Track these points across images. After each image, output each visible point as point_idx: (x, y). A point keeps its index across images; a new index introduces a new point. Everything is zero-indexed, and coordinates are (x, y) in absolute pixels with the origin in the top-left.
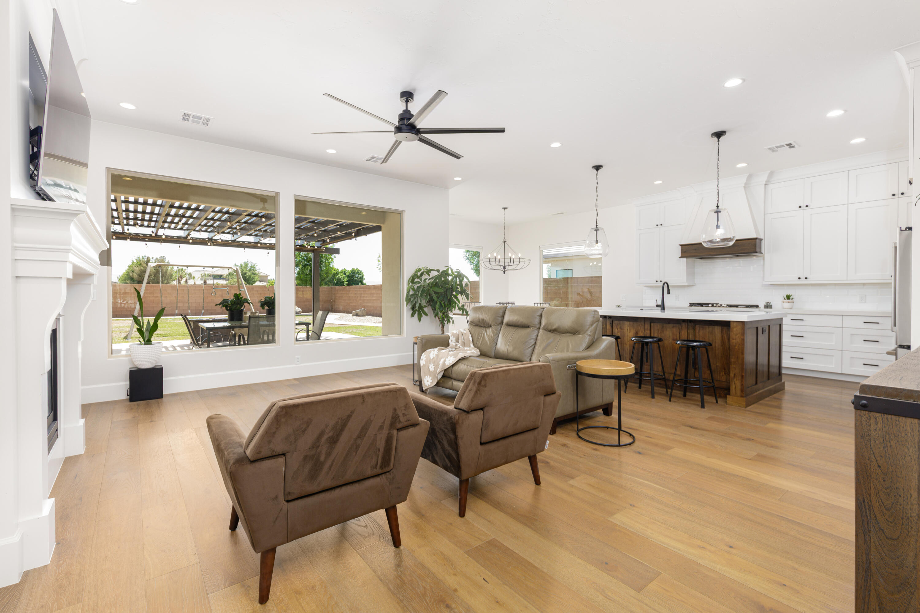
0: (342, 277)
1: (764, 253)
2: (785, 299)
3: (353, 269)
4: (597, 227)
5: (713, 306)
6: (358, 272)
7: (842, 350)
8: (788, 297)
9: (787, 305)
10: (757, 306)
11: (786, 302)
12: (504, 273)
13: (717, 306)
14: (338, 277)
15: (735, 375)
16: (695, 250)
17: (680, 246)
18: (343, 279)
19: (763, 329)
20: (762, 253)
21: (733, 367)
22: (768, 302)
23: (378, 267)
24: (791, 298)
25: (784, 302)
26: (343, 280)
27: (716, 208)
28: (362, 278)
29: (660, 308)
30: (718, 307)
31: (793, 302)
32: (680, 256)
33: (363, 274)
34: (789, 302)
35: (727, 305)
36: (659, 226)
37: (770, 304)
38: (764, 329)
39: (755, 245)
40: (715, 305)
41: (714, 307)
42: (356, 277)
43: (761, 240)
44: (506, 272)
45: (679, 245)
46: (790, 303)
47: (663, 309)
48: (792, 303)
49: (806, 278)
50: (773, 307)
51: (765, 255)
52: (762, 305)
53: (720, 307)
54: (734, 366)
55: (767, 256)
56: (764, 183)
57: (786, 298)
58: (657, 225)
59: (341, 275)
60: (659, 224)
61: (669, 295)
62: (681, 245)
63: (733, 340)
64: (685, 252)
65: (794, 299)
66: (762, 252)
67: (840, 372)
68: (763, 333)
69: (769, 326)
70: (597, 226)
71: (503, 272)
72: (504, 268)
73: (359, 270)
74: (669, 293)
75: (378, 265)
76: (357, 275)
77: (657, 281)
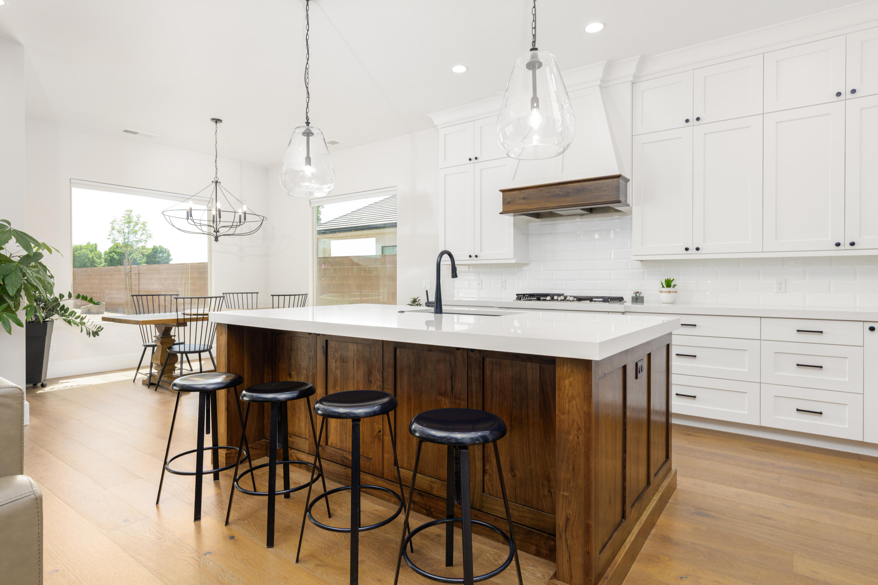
0: (137, 258)
1: (631, 206)
2: (663, 287)
3: (154, 246)
5: (552, 299)
6: (163, 251)
7: (760, 383)
8: (668, 284)
9: (666, 296)
10: (620, 299)
11: (666, 292)
12: (216, 239)
13: (559, 299)
14: (131, 257)
15: (567, 520)
16: (524, 198)
17: (501, 193)
18: (140, 260)
19: (637, 364)
20: (629, 205)
21: (563, 495)
22: (638, 292)
23: (109, 237)
24: (672, 284)
25: (661, 292)
26: (140, 262)
28: (168, 259)
29: (433, 309)
30: (561, 300)
31: (676, 292)
32: (501, 211)
33: (169, 253)
34: (669, 292)
35: (574, 297)
36: (474, 160)
37: (641, 295)
38: (639, 365)
39: (617, 189)
40: (555, 298)
41: (555, 300)
42: (159, 258)
43: (627, 181)
44: (219, 239)
45: (500, 191)
46: (671, 294)
47: (439, 310)
48: (675, 294)
49: (698, 249)
50: (645, 300)
51: (633, 208)
52: (628, 298)
53: (563, 300)
54: (566, 494)
55: (636, 210)
56: (631, 78)
57: (665, 286)
58: (470, 159)
59: (136, 255)
60: (473, 158)
62: (503, 191)
63: (563, 414)
64: (509, 203)
65: (676, 287)
66: (628, 202)
67: (757, 424)
68: (636, 377)
69: (649, 355)
71: (214, 239)
72: (217, 231)
73: (163, 248)
74: (454, 275)
75: (110, 235)
76: (161, 255)
77: (470, 256)
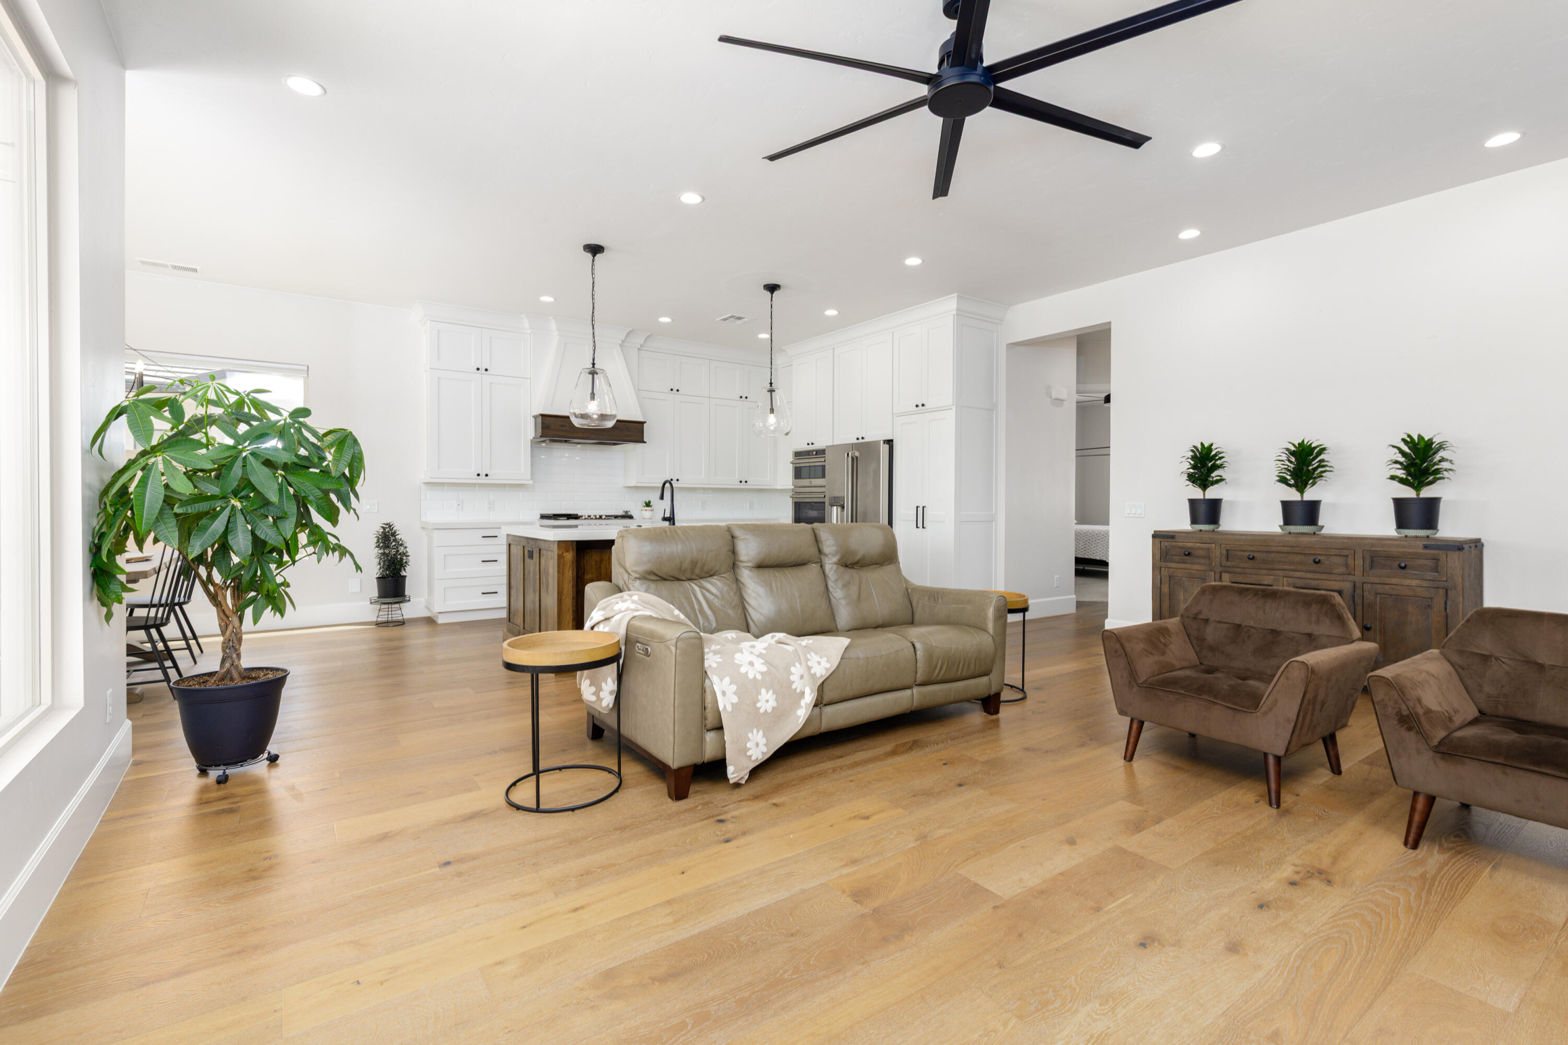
2: (645, 506)
4: (593, 367)
11: (646, 510)
16: (562, 427)
22: (627, 511)
25: (643, 511)
27: (769, 385)
34: (649, 510)
36: (482, 371)
39: (642, 432)
45: (539, 415)
49: (678, 480)
56: (639, 346)
60: (482, 368)
61: (662, 501)
62: (542, 416)
64: (543, 427)
70: (594, 364)
77: (479, 475)
